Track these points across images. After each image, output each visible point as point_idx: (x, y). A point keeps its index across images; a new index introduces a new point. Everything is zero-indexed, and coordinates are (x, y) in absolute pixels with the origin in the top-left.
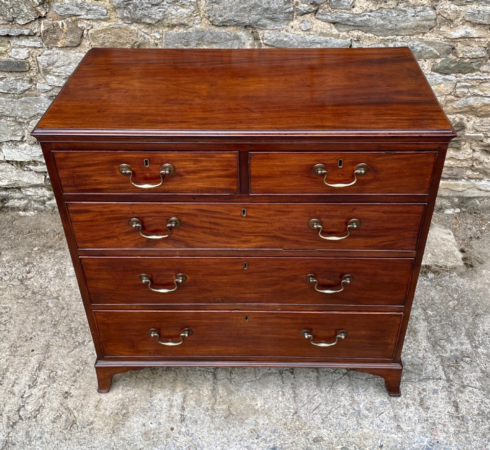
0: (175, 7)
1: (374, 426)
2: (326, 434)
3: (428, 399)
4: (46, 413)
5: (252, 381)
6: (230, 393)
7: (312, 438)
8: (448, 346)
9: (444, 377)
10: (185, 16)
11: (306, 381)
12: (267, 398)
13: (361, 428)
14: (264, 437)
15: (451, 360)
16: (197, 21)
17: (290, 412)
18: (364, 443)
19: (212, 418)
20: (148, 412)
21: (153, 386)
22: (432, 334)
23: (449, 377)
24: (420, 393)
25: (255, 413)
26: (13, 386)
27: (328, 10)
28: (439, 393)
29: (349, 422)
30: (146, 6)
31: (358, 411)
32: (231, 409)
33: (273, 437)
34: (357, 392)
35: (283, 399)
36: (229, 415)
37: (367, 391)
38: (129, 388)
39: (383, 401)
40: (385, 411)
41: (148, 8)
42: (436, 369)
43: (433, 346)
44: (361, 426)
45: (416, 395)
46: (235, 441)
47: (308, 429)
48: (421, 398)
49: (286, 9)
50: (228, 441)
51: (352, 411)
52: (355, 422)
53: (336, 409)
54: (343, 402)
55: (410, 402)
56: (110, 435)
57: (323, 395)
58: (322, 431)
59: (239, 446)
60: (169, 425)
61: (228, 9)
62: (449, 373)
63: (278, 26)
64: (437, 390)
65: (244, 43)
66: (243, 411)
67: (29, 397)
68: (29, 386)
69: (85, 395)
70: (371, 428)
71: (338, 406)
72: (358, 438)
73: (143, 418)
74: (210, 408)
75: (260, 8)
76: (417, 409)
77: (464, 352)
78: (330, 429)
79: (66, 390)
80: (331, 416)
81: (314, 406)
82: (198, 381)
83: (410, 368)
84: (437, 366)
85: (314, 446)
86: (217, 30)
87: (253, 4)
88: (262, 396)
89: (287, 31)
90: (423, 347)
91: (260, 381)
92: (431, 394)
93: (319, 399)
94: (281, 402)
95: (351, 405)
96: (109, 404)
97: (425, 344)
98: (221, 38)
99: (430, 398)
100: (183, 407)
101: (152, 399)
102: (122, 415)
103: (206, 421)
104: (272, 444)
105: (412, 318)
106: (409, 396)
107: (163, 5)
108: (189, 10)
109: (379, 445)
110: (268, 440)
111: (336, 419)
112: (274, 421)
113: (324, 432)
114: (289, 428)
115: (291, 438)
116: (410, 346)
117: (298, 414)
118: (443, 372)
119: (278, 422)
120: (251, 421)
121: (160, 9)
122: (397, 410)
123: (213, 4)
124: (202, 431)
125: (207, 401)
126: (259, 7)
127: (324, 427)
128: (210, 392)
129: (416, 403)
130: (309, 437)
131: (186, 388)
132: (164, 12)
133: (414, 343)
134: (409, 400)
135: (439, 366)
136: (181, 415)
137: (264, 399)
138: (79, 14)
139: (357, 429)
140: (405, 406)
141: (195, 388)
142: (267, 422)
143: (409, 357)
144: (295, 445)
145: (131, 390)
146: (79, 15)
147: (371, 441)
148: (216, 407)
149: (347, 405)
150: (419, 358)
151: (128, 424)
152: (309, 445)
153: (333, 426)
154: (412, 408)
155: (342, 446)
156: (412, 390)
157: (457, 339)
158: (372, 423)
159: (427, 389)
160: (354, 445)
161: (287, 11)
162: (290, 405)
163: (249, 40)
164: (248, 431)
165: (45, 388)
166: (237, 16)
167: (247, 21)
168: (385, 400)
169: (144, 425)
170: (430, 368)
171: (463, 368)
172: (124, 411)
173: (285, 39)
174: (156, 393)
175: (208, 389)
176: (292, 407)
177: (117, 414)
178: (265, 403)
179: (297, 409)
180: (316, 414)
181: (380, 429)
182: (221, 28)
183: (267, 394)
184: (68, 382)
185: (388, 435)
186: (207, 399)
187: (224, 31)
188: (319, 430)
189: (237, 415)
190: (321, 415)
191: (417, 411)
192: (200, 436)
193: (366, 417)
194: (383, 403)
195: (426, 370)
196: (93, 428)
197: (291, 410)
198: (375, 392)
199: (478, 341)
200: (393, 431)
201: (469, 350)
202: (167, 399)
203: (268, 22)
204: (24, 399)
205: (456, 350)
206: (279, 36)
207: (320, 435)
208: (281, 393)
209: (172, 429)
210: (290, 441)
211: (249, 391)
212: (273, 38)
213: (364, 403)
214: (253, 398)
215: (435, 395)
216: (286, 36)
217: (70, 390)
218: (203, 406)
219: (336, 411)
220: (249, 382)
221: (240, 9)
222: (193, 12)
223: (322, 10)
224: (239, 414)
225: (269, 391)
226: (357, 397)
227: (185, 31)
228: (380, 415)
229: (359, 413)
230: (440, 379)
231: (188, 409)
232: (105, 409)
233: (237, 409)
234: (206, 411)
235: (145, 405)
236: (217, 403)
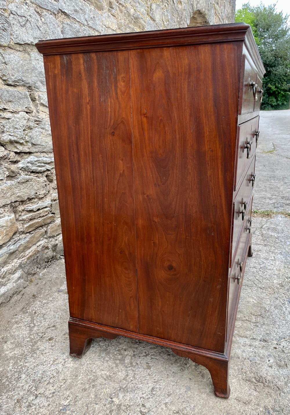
14: (281, 304)
17: (260, 290)
20: (256, 362)
25: (261, 304)
29: (269, 272)
32: (256, 314)
36: (261, 316)
44: (271, 269)
47: (274, 287)
51: (261, 270)
53: (259, 274)
54: (255, 271)
56: (282, 394)
57: (248, 276)
60: (271, 350)
66: (258, 309)
70: (273, 267)
73: (262, 365)
80: (265, 277)
81: (256, 280)
86: (10, 89)
93: (251, 277)
95: (257, 269)
100: (252, 339)
101: (241, 357)
103: (266, 328)
113: (275, 282)
114: (273, 293)
117: (262, 288)
119: (268, 296)
120: (267, 307)
122: (261, 258)
124: (277, 332)
125: (248, 324)
127: (272, 281)
130: (279, 288)
136: (260, 341)
139: (274, 271)
140: (258, 255)
144: (286, 294)
147: (281, 269)
148: (253, 321)
151: (269, 378)
152: (286, 289)
153: (272, 278)
155: (286, 278)
158: (269, 266)
160: (285, 274)
162: (254, 289)
164: (276, 310)
166: (24, 76)
167: (30, 81)
169: (271, 367)
174: (235, 353)
178: (253, 298)
179: (258, 287)
180: (263, 281)
182: (14, 87)
187: (17, 90)
189: (261, 312)
192: (282, 333)
193: (265, 266)
194: (256, 260)
207: (278, 284)
209: (275, 348)
210: (283, 295)
212: (46, 98)
213: (256, 265)
218: (252, 327)
226: (251, 266)
228: (264, 262)
229: (263, 268)
231: (254, 336)
232: (250, 395)
233: (256, 311)
234: (258, 326)
235: (247, 363)
236: (250, 319)
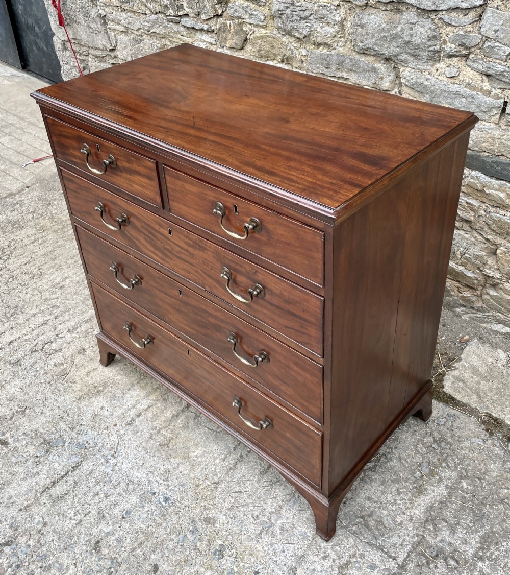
0: (321, 24)
1: (271, 549)
2: (221, 521)
3: (355, 568)
4: (57, 356)
5: (211, 430)
6: (185, 427)
7: (207, 515)
8: (445, 534)
9: (400, 560)
10: (329, 35)
11: (256, 462)
12: (208, 453)
13: (258, 541)
14: (169, 483)
15: (432, 549)
16: (340, 44)
17: (213, 478)
18: (246, 557)
19: (151, 437)
20: (114, 400)
21: (139, 382)
22: (440, 508)
23: (407, 564)
24: (354, 556)
25: (184, 458)
26: (60, 324)
27: (480, 57)
28: (376, 571)
29: (252, 527)
30: (295, 18)
31: (272, 523)
32: (172, 441)
33: (176, 489)
34: (289, 506)
35: (219, 463)
36: (165, 445)
37: (302, 512)
38: (122, 373)
39: (306, 533)
40: (297, 544)
41: (297, 20)
42: (401, 545)
43: (427, 521)
44: (260, 540)
45: (347, 554)
46: (147, 470)
47: (211, 505)
48: (350, 561)
49: (430, 46)
50: (142, 465)
51: (266, 519)
52: (258, 532)
53: (254, 507)
54: (266, 505)
55: (333, 556)
56: (75, 399)
57: (257, 485)
58: (221, 516)
59: (145, 476)
60: (117, 420)
61: (370, 35)
62: (412, 561)
63: (421, 66)
64: (377, 567)
65: (382, 78)
66: (178, 450)
67: (61, 338)
68: (69, 330)
69: (91, 359)
70: (266, 549)
71: (259, 505)
72: (245, 548)
73: (107, 402)
74: (158, 429)
75: (400, 40)
76: (331, 568)
77: (457, 553)
78: (230, 520)
79: (85, 348)
80: (242, 509)
81: (238, 488)
82: (172, 401)
83: (372, 524)
84: (405, 543)
85: (200, 524)
86: (357, 57)
87: (394, 34)
88: (206, 448)
89: (430, 74)
90: (412, 514)
91: (218, 434)
92: (366, 565)
93: (249, 487)
94: (214, 465)
95: (271, 513)
96: (98, 376)
97: (418, 511)
98: (359, 67)
99: (360, 568)
100: (141, 413)
101: (128, 392)
102: (97, 390)
103: (144, 436)
104: (170, 494)
105: (435, 476)
106: (339, 549)
107: (310, 20)
108: (334, 30)
109: (256, 570)
110: (170, 488)
111: (245, 515)
112: (192, 476)
113: (222, 518)
114: (198, 491)
115: (190, 501)
116: (399, 502)
117: (217, 486)
118: (406, 554)
119: (194, 479)
120: (175, 462)
121: (307, 24)
122: (310, 553)
123: (357, 27)
124: (133, 442)
125: (161, 422)
126: (400, 38)
127: (226, 513)
128: (171, 416)
129: (337, 561)
130: (205, 512)
131: (159, 400)
132: (311, 27)
133: (406, 503)
134: (333, 553)
135: (407, 545)
136: (133, 418)
137: (205, 451)
138: (244, 17)
139: (252, 539)
140: (322, 555)
141: (164, 405)
142: (185, 473)
143: (385, 512)
144: (186, 509)
145: (122, 375)
146: (243, 19)
147: (253, 560)
148: (163, 431)
149: (267, 510)
150: (394, 521)
151: (93, 399)
152: (197, 519)
153: (234, 519)
154: (328, 564)
155: (223, 544)
156: (348, 546)
157: (466, 534)
158: (272, 545)
159: (366, 558)
160: (234, 551)
161: (431, 49)
162: (220, 472)
163: (389, 76)
164: (164, 469)
165: (76, 338)
166: (377, 45)
167: (386, 52)
168: (308, 534)
169: (102, 408)
170: (394, 539)
171: (436, 567)
172: (101, 388)
173: (426, 83)
174: (134, 389)
175: (172, 412)
176: (219, 475)
177: (95, 387)
178: (201, 456)
179: (222, 481)
180: (232, 497)
181: (273, 557)
182: (362, 55)
183: (210, 449)
184: (92, 342)
185: (275, 569)
186: (163, 420)
187: (363, 59)
188: (219, 513)
189: (171, 450)
190: (236, 500)
191: (330, 569)
192: (127, 446)
193: (273, 535)
194: (304, 535)
195: (389, 538)
196: (71, 387)
197: (215, 477)
198: (307, 519)
199: (492, 554)
200: (285, 569)
201: (467, 554)
202: (136, 399)
203: (410, 58)
204: (57, 338)
205: (450, 544)
206: (419, 78)
207: (216, 519)
208: (223, 456)
209: (115, 425)
210: (186, 503)
211: (200, 436)
212: (412, 79)
213: (285, 521)
214: (197, 445)
215: (369, 571)
216: (427, 79)
217: (87, 349)
218: (155, 423)
219: (252, 508)
220: (208, 428)
221: (381, 37)
222: (338, 33)
223: (473, 56)
224: (174, 449)
225: (215, 447)
226: (284, 510)
227: (328, 53)
228: (289, 544)
229: (271, 526)
230: (394, 559)
231: (143, 418)
232: (92, 378)
233: (176, 444)
234: (152, 429)
235: (118, 393)
236: (167, 428)
